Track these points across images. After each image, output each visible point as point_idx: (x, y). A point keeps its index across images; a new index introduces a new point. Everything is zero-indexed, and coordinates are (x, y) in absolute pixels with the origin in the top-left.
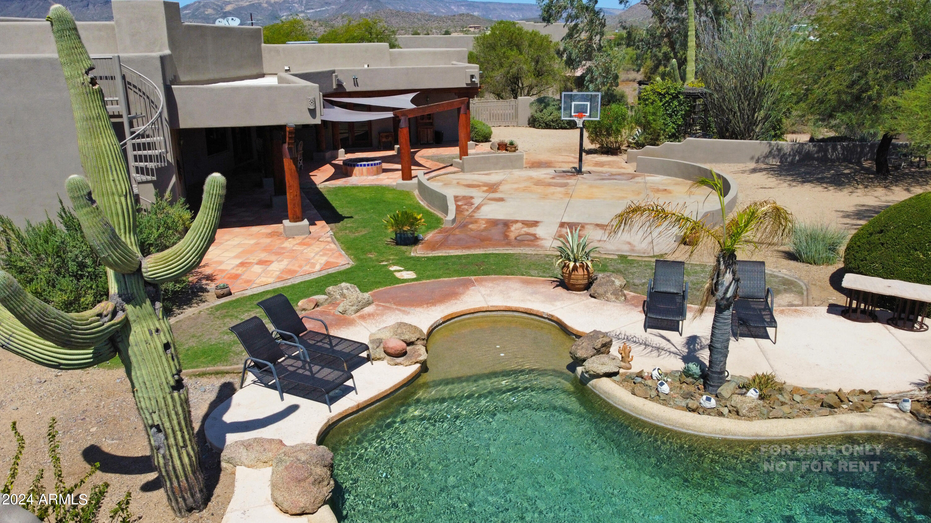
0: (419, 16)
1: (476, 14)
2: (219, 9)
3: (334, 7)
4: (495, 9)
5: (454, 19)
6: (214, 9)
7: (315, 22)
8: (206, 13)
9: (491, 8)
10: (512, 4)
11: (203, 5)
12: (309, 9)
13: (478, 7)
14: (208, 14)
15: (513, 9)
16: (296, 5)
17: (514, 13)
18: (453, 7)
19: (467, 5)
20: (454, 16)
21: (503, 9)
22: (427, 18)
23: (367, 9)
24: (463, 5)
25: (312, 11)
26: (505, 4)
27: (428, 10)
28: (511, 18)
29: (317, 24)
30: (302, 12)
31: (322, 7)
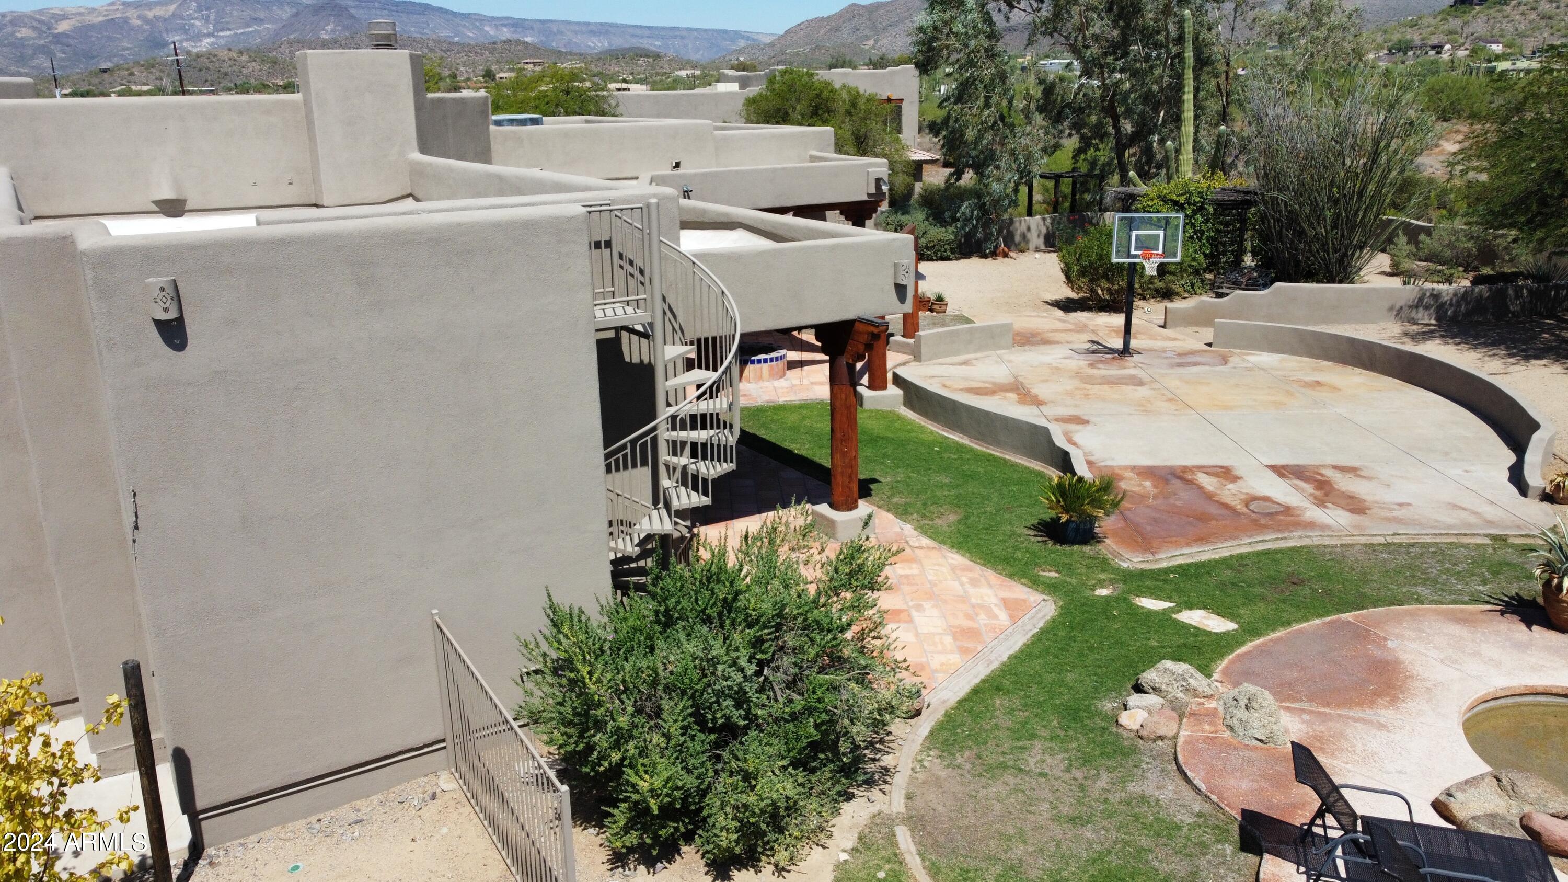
0: (431, 44)
1: (528, 39)
2: (44, 28)
3: (269, 26)
4: (561, 33)
5: (495, 49)
6: (34, 28)
7: (241, 53)
8: (19, 35)
9: (555, 30)
10: (589, 24)
11: (11, 22)
12: (222, 30)
13: (532, 28)
14: (22, 38)
15: (592, 33)
16: (197, 23)
17: (594, 39)
18: (487, 28)
19: (513, 25)
20: (495, 43)
21: (576, 32)
22: (445, 46)
23: (333, 31)
24: (505, 26)
25: (228, 33)
26: (578, 23)
27: (444, 34)
28: (589, 47)
29: (245, 58)
30: (209, 35)
31: (248, 26)
